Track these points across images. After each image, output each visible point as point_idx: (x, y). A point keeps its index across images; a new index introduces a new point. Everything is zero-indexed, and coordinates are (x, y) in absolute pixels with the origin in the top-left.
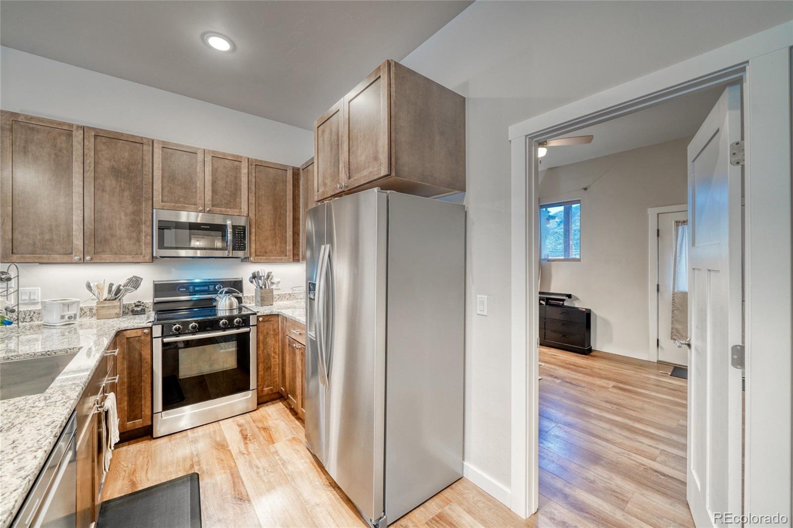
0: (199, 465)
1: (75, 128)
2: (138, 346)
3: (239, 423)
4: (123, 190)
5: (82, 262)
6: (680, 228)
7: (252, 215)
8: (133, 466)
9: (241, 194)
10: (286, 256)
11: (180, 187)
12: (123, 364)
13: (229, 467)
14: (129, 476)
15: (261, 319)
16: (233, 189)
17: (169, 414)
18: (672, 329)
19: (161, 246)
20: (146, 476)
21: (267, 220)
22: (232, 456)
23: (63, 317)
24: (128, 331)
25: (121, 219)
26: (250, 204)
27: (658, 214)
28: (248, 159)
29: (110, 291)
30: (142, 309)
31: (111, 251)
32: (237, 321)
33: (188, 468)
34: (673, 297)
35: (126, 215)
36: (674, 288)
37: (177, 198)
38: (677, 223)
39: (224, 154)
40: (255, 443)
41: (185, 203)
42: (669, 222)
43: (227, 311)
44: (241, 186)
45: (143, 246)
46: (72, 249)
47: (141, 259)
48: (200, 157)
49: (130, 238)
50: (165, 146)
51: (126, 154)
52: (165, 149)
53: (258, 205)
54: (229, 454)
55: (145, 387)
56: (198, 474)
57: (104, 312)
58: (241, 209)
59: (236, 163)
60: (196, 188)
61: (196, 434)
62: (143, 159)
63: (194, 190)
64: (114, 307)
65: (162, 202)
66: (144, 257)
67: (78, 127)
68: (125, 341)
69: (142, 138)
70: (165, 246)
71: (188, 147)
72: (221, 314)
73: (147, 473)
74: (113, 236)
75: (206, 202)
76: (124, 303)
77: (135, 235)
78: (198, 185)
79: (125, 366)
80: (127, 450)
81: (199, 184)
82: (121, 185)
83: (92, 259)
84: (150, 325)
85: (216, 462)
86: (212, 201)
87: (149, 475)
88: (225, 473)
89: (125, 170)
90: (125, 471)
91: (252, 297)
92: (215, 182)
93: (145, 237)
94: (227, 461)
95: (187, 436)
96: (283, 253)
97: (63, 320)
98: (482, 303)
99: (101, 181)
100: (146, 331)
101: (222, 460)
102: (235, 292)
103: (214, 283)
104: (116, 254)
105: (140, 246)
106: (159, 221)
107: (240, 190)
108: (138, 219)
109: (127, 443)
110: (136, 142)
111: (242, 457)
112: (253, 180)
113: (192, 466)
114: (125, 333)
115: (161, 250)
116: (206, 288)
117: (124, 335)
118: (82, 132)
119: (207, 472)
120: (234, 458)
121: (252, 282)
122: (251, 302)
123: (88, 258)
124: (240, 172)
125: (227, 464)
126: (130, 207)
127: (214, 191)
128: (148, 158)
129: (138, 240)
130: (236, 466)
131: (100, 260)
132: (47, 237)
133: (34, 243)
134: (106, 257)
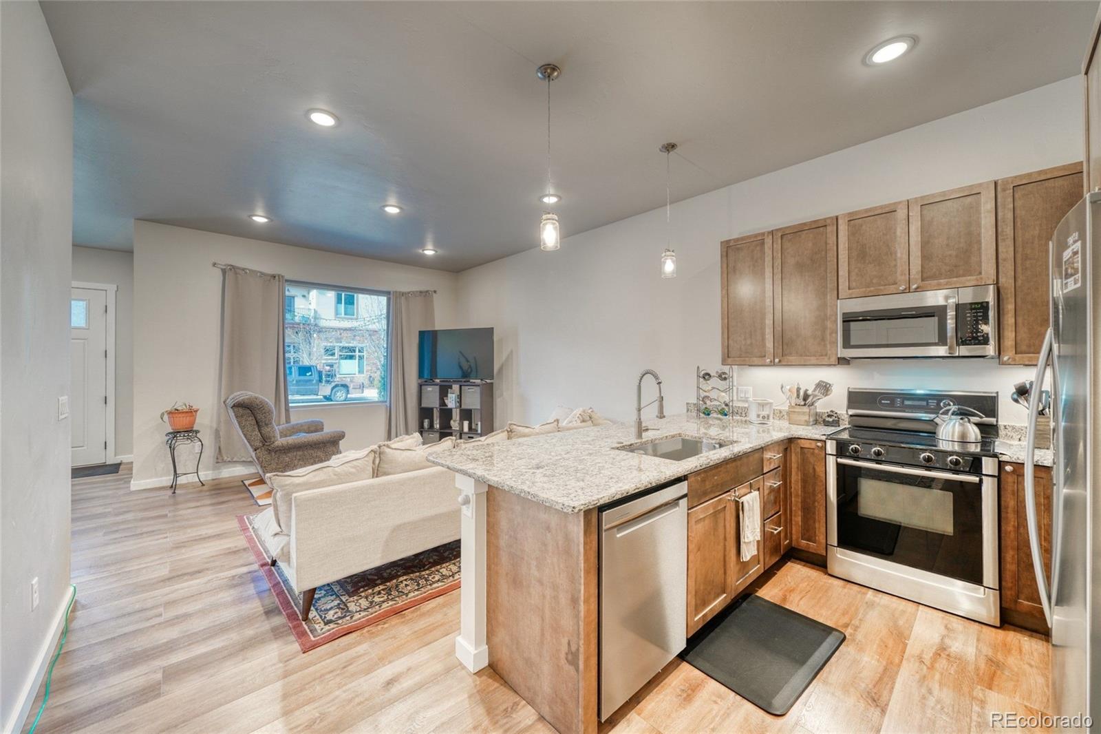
0: (855, 630)
1: (766, 235)
2: (812, 460)
3: (949, 626)
5: (773, 364)
7: (1007, 281)
8: (795, 586)
9: (980, 249)
11: (873, 265)
12: (797, 475)
13: (888, 659)
14: (786, 591)
15: (1009, 468)
16: (964, 245)
17: (845, 555)
19: (847, 344)
20: (799, 601)
22: (904, 653)
23: (758, 416)
24: (802, 440)
25: (806, 317)
26: (1000, 261)
28: (996, 183)
29: (798, 396)
30: (833, 420)
31: (797, 354)
32: (924, 457)
33: (840, 624)
35: (811, 312)
37: (868, 280)
40: (955, 665)
41: (880, 285)
43: (956, 443)
44: (980, 235)
45: (828, 346)
46: (765, 352)
47: (826, 361)
48: (901, 213)
49: (815, 337)
50: (852, 218)
51: (810, 244)
52: (852, 222)
53: (1022, 259)
54: (900, 648)
55: (819, 509)
56: (844, 638)
57: (795, 417)
58: (980, 273)
59: (970, 199)
60: (896, 260)
61: (875, 599)
62: (827, 244)
63: (893, 263)
64: (804, 413)
65: (849, 289)
66: (829, 358)
67: (768, 232)
68: (799, 450)
69: (825, 220)
70: (852, 343)
71: (881, 207)
72: (943, 446)
73: (801, 599)
74: (799, 336)
75: (912, 277)
76: (818, 411)
77: (819, 333)
78: (899, 255)
79: (800, 478)
80: (799, 569)
81: (901, 253)
82: (805, 280)
83: (780, 361)
84: (824, 438)
85: (877, 642)
86: (923, 272)
87: (802, 602)
88: (878, 661)
89: (810, 262)
90: (786, 585)
91: (1024, 429)
92: (928, 242)
93: (830, 334)
94: (891, 652)
95: (866, 594)
97: (759, 419)
99: (788, 282)
100: (819, 444)
101: (886, 646)
102: (974, 415)
103: (939, 398)
104: (801, 356)
105: (825, 346)
106: (844, 314)
107: (979, 242)
108: (823, 314)
109: (803, 563)
110: (820, 227)
111: (917, 664)
112: (1009, 216)
113: (846, 626)
114: (799, 441)
115: (847, 350)
116: (924, 403)
117: (798, 444)
118: (771, 236)
119: (858, 644)
120: (905, 657)
121: (1016, 401)
122: (1022, 438)
123: (777, 360)
124: (979, 212)
125: (890, 655)
126: (815, 303)
127: (926, 257)
128: (832, 240)
129: (823, 339)
130: (899, 665)
131: (788, 362)
132: (749, 342)
133: (740, 348)
134: (792, 359)
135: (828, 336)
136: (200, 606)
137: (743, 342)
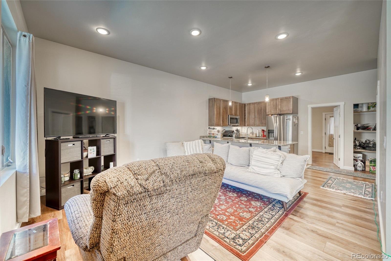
10: (243, 125)
16: (237, 109)
18: (329, 144)
25: (225, 117)
27: (325, 114)
28: (239, 103)
34: (329, 136)
36: (329, 133)
37: (231, 113)
38: (330, 117)
42: (328, 116)
48: (233, 103)
53: (240, 113)
59: (237, 104)
60: (233, 111)
65: (229, 114)
74: (224, 121)
82: (225, 111)
89: (225, 108)
104: (225, 124)
106: (230, 118)
110: (227, 101)
112: (239, 107)
118: (222, 100)
126: (226, 115)
129: (227, 122)
132: (219, 121)
133: (217, 122)
134: (223, 125)
136: (322, 216)
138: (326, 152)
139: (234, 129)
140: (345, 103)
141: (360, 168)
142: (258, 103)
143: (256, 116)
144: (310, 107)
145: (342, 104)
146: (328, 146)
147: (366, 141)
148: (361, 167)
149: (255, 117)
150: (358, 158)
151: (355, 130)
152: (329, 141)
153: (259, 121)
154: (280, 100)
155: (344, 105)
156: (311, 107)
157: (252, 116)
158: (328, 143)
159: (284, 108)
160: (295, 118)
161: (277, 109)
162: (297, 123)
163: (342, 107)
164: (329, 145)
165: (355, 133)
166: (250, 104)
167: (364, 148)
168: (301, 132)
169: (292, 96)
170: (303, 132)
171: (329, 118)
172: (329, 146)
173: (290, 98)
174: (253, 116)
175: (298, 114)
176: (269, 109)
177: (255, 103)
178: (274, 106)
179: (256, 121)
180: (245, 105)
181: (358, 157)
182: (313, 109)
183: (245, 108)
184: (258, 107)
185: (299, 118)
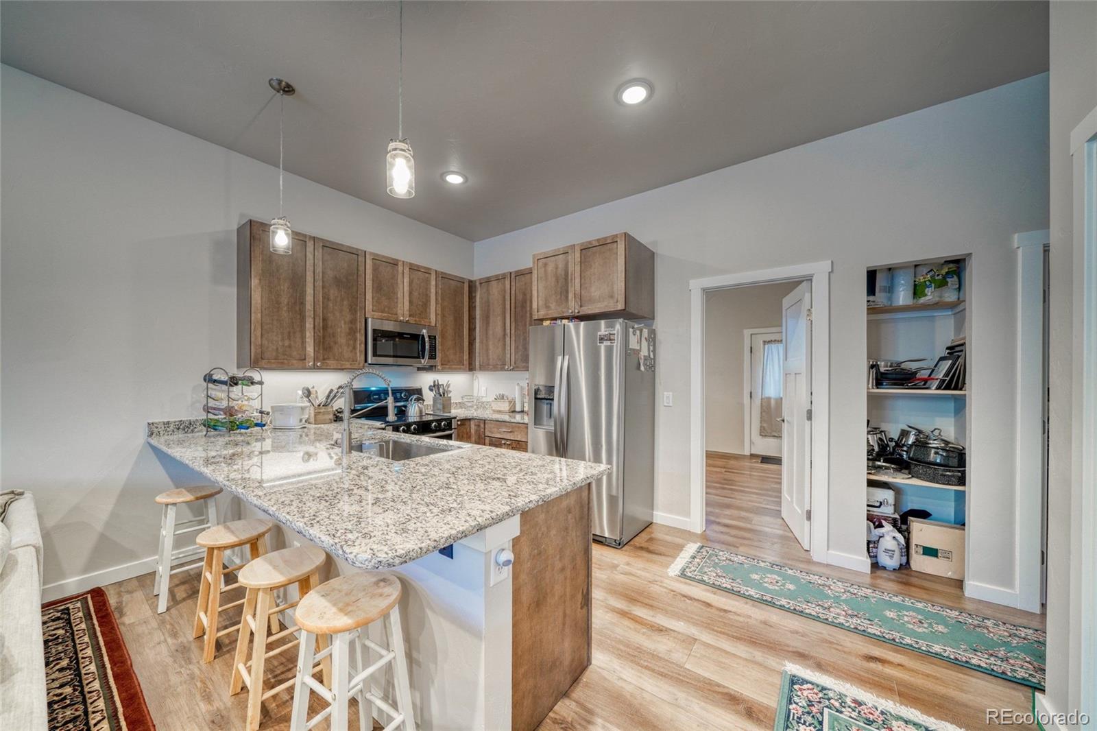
1: (308, 237)
4: (342, 300)
5: (315, 368)
6: (766, 346)
7: (439, 325)
9: (430, 305)
10: (463, 365)
11: (385, 297)
15: (459, 423)
16: (424, 300)
18: (761, 427)
19: (375, 353)
21: (450, 331)
25: (341, 327)
26: (437, 315)
27: (751, 335)
28: (436, 271)
31: (334, 358)
34: (762, 402)
35: (345, 323)
36: (764, 393)
37: (383, 308)
38: (764, 342)
39: (418, 266)
41: (389, 313)
42: (759, 341)
44: (430, 297)
45: (358, 354)
46: (306, 355)
47: (357, 366)
48: (400, 268)
49: (348, 346)
50: (374, 258)
51: (345, 265)
52: (374, 260)
53: (443, 316)
58: (430, 319)
59: (427, 275)
60: (397, 298)
62: (358, 269)
63: (396, 300)
65: (373, 311)
66: (359, 364)
67: (310, 237)
69: (357, 250)
70: (378, 353)
71: (392, 259)
74: (335, 343)
75: (405, 312)
77: (351, 342)
78: (399, 296)
82: (341, 295)
83: (321, 365)
86: (410, 311)
89: (344, 280)
92: (411, 293)
93: (360, 344)
96: (461, 362)
97: (301, 423)
98: (668, 397)
99: (326, 290)
104: (337, 360)
105: (356, 353)
106: (373, 330)
108: (354, 327)
110: (354, 252)
112: (440, 292)
115: (375, 358)
118: (313, 242)
121: (431, 390)
123: (319, 364)
124: (430, 284)
126: (348, 316)
127: (411, 302)
128: (361, 268)
129: (354, 348)
131: (327, 366)
132: (287, 343)
133: (277, 349)
134: (331, 362)
135: (358, 346)
137: (280, 343)
138: (752, 452)
139: (425, 380)
140: (832, 262)
141: (891, 557)
142: (513, 276)
143: (508, 331)
144: (697, 285)
145: (819, 269)
146: (759, 434)
147: (904, 434)
148: (897, 554)
149: (505, 335)
150: (879, 507)
151: (870, 386)
152: (762, 420)
153: (517, 348)
154: (578, 255)
155: (829, 273)
156: (704, 290)
157: (496, 327)
158: (759, 427)
159: (593, 289)
160: (638, 332)
161: (567, 292)
162: (646, 358)
163: (820, 286)
164: (761, 430)
165: (871, 398)
166: (487, 281)
167: (902, 466)
168: (665, 393)
169: (621, 234)
170: (671, 393)
171: (762, 345)
172: (761, 435)
173: (614, 240)
174: (499, 330)
175: (654, 319)
176: (540, 294)
177: (504, 277)
178: (557, 281)
179: (508, 348)
180: (472, 285)
181: (878, 504)
182: (711, 295)
183: (472, 298)
184: (513, 292)
185: (660, 336)
